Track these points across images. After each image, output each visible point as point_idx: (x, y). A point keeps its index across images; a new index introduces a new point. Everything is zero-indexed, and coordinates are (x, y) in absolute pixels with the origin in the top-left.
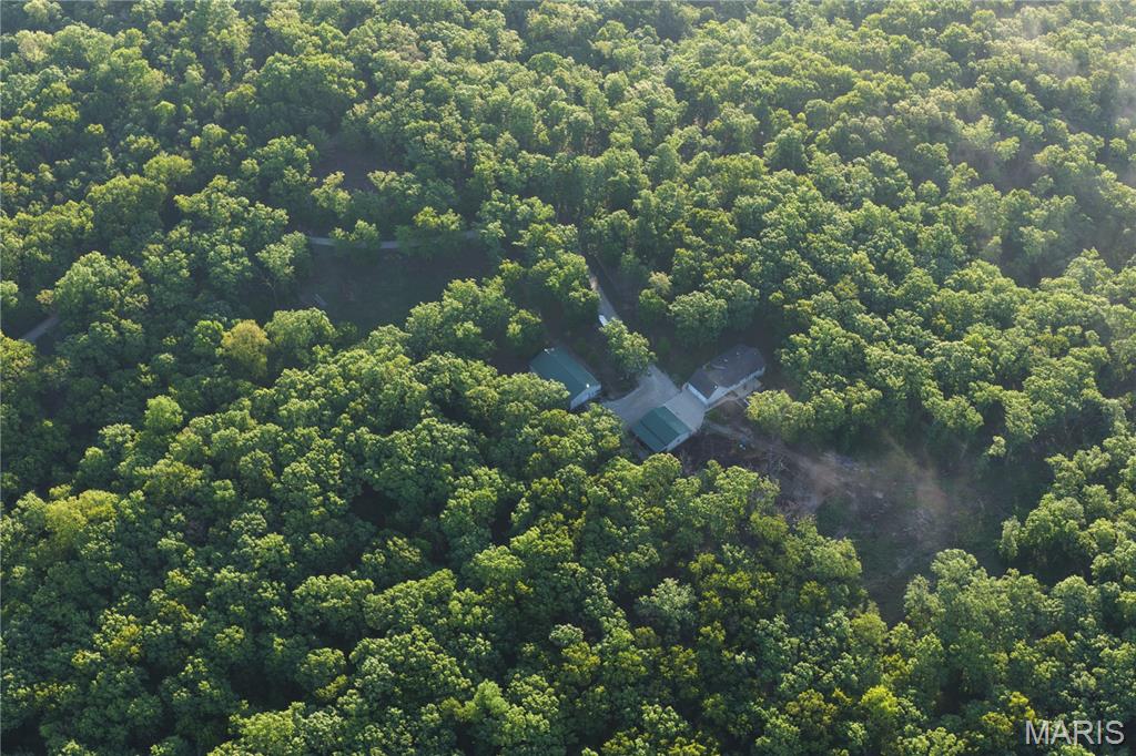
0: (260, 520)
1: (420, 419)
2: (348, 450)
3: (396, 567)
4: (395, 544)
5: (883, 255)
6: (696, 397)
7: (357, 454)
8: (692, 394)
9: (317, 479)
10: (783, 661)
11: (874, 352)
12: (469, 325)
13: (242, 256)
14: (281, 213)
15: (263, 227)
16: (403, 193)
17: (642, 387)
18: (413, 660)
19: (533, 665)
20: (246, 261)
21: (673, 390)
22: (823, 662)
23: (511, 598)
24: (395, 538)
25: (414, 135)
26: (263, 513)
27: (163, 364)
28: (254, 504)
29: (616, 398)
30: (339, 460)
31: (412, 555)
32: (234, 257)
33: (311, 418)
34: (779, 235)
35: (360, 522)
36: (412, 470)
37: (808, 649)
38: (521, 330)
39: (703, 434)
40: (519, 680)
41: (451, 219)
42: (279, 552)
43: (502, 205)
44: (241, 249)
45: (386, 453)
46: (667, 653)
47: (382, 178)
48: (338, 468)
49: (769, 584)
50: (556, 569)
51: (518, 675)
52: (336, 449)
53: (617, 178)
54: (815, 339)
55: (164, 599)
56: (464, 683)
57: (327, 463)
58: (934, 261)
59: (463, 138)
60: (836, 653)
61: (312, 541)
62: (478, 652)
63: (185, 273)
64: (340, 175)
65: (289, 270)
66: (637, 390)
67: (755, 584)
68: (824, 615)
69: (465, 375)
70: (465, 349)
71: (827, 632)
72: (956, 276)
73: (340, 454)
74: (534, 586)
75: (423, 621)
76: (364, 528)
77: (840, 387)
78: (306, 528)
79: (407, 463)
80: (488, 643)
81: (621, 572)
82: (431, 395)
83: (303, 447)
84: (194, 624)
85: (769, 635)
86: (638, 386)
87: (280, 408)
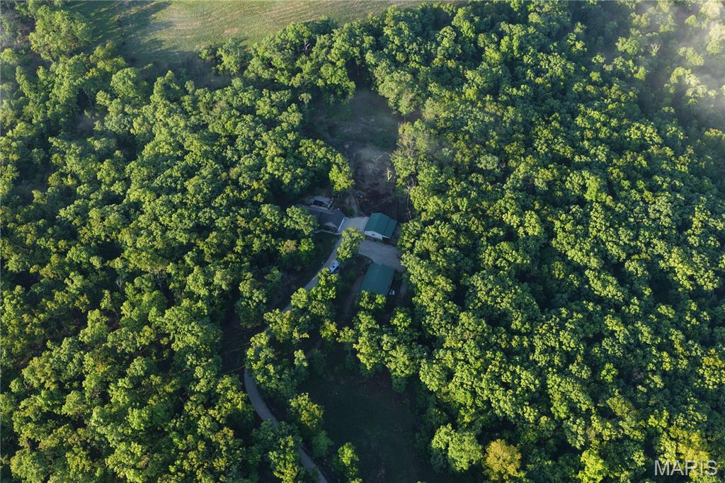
0: (606, 343)
1: (485, 304)
2: (532, 328)
3: (569, 268)
4: (559, 275)
7: (532, 320)
9: (563, 327)
19: (564, 190)
30: (541, 327)
31: (558, 265)
40: (575, 192)
42: (613, 319)
48: (548, 323)
51: (573, 193)
52: (537, 333)
55: (681, 359)
56: (597, 206)
57: (549, 330)
61: (594, 308)
73: (538, 329)
74: (533, 204)
78: (589, 316)
80: (572, 207)
82: (464, 308)
83: (549, 350)
84: (677, 336)
87: (534, 390)
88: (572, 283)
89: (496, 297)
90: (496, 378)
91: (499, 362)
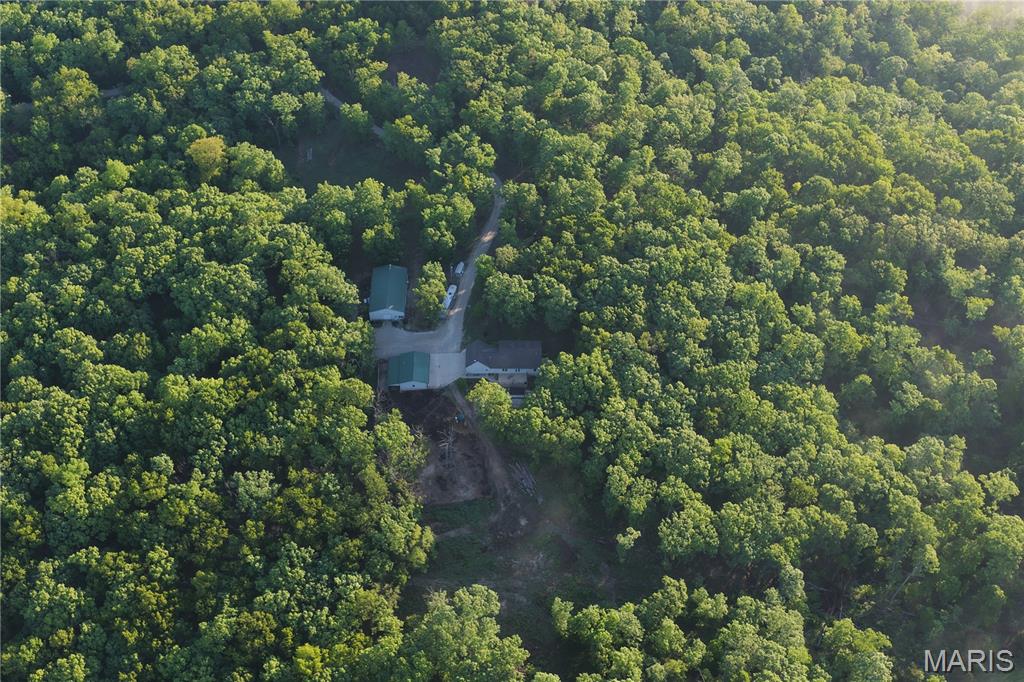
0: (87, 274)
1: (238, 262)
3: (126, 354)
4: (140, 338)
9: (140, 266)
10: (279, 582)
11: (617, 403)
12: (339, 214)
13: (263, 92)
14: (318, 74)
15: (296, 78)
16: (406, 97)
17: (436, 332)
18: (59, 417)
19: (125, 470)
20: (262, 97)
21: (456, 347)
22: (304, 602)
23: (156, 416)
24: (144, 334)
25: (457, 58)
26: (94, 271)
27: (153, 143)
28: (95, 262)
29: (410, 330)
31: (142, 351)
32: (257, 90)
33: (184, 225)
34: (642, 268)
35: (143, 311)
36: (196, 294)
37: (304, 586)
38: (374, 239)
40: (105, 474)
41: (420, 134)
42: (73, 300)
43: (461, 139)
44: (268, 87)
47: (404, 79)
48: (159, 266)
49: (327, 521)
50: (200, 415)
51: (109, 470)
56: (72, 452)
58: (773, 364)
60: (320, 603)
61: (97, 305)
62: (102, 438)
63: (220, 87)
64: (385, 66)
65: (290, 118)
67: (319, 515)
68: (343, 570)
69: (297, 249)
70: (325, 231)
71: (332, 585)
72: (780, 387)
73: (171, 257)
74: (177, 417)
75: (94, 397)
77: (554, 413)
78: (103, 294)
79: (199, 287)
80: (114, 436)
81: (247, 447)
82: (264, 250)
85: (290, 557)
86: (434, 330)
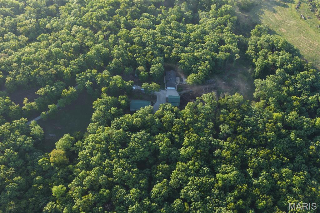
0: (122, 190)
1: (130, 137)
2: (122, 157)
3: (166, 172)
4: (160, 167)
5: (172, 34)
6: (171, 89)
7: (125, 157)
8: (169, 89)
10: (255, 123)
11: (196, 54)
12: (113, 109)
13: (26, 137)
15: (22, 126)
16: (51, 91)
18: (198, 184)
19: (219, 164)
20: (29, 138)
21: (164, 91)
23: (200, 155)
24: (158, 166)
25: (36, 75)
26: (121, 188)
27: (39, 180)
28: (116, 188)
29: (156, 102)
30: (123, 161)
31: (166, 166)
32: (25, 139)
33: (102, 159)
35: (144, 170)
36: (143, 149)
37: (256, 117)
38: (125, 101)
39: (181, 96)
41: (72, 89)
42: (137, 192)
43: (82, 77)
44: (25, 136)
45: (133, 150)
46: (237, 139)
47: (41, 91)
48: (126, 163)
49: (237, 111)
50: (201, 142)
51: (219, 168)
52: (119, 160)
53: (103, 53)
54: (184, 59)
56: (212, 179)
57: (122, 164)
58: (181, 30)
59: (50, 68)
61: (142, 183)
62: (207, 171)
63: (16, 153)
64: (26, 99)
65: (43, 132)
66: (158, 97)
67: (235, 114)
68: (251, 109)
69: (127, 120)
70: (118, 115)
71: (255, 112)
72: (188, 30)
73: (121, 160)
75: (189, 176)
76: (147, 171)
79: (140, 148)
80: (206, 168)
81: (210, 132)
85: (248, 121)
86: (157, 96)
87: (91, 163)
88: (156, 173)
89: (135, 141)
90: (94, 148)
91: (100, 147)
